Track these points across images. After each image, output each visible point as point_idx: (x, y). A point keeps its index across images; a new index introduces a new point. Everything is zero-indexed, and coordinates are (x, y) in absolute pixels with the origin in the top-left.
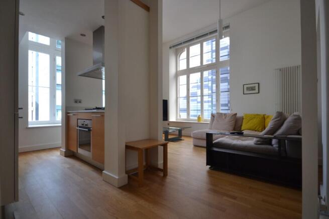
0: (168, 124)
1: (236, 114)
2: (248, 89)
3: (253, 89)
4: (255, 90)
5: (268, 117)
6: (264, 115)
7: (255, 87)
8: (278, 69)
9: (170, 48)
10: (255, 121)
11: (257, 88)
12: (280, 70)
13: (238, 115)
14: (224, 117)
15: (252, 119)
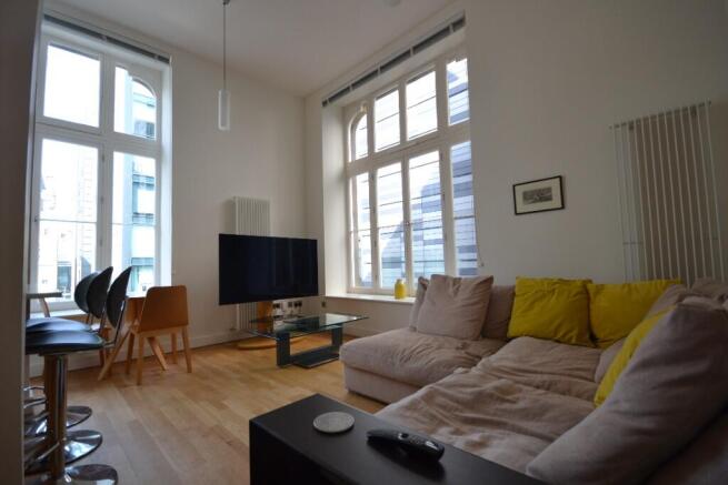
0: (324, 304)
1: (490, 280)
2: (528, 197)
3: (543, 196)
4: (549, 199)
5: (600, 288)
6: (585, 284)
7: (549, 190)
8: (624, 124)
9: (325, 103)
10: (555, 305)
11: (556, 193)
12: (631, 128)
13: (496, 283)
14: (451, 290)
15: (544, 296)
